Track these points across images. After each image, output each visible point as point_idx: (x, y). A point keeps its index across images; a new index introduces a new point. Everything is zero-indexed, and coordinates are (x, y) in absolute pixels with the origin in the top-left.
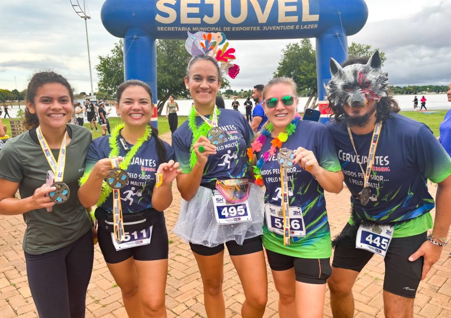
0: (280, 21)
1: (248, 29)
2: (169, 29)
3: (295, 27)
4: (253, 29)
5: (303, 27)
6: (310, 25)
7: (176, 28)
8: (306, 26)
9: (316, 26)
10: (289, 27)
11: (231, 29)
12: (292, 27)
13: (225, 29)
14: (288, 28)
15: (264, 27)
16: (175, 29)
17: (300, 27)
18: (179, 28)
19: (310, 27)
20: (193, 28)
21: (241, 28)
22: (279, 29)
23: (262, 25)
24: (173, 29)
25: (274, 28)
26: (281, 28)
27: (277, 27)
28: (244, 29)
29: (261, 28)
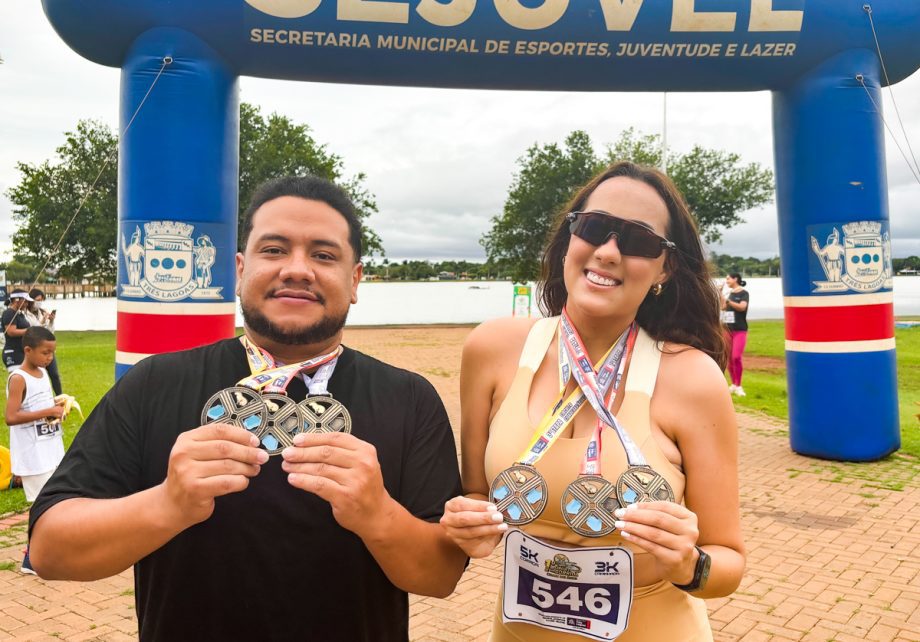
0: (675, 27)
1: (568, 48)
2: (294, 37)
3: (723, 50)
4: (585, 48)
5: (749, 50)
6: (772, 46)
7: (320, 35)
8: (758, 46)
9: (790, 49)
10: (704, 50)
11: (512, 47)
12: (713, 50)
13: (492, 46)
14: (701, 50)
15: (624, 45)
16: (315, 38)
17: (739, 50)
18: (331, 35)
19: (772, 51)
20: (381, 38)
21: (544, 47)
22: (671, 53)
23: (617, 37)
24: (306, 37)
25: (655, 49)
26: (677, 49)
27: (667, 47)
28: (556, 49)
29: (615, 48)
